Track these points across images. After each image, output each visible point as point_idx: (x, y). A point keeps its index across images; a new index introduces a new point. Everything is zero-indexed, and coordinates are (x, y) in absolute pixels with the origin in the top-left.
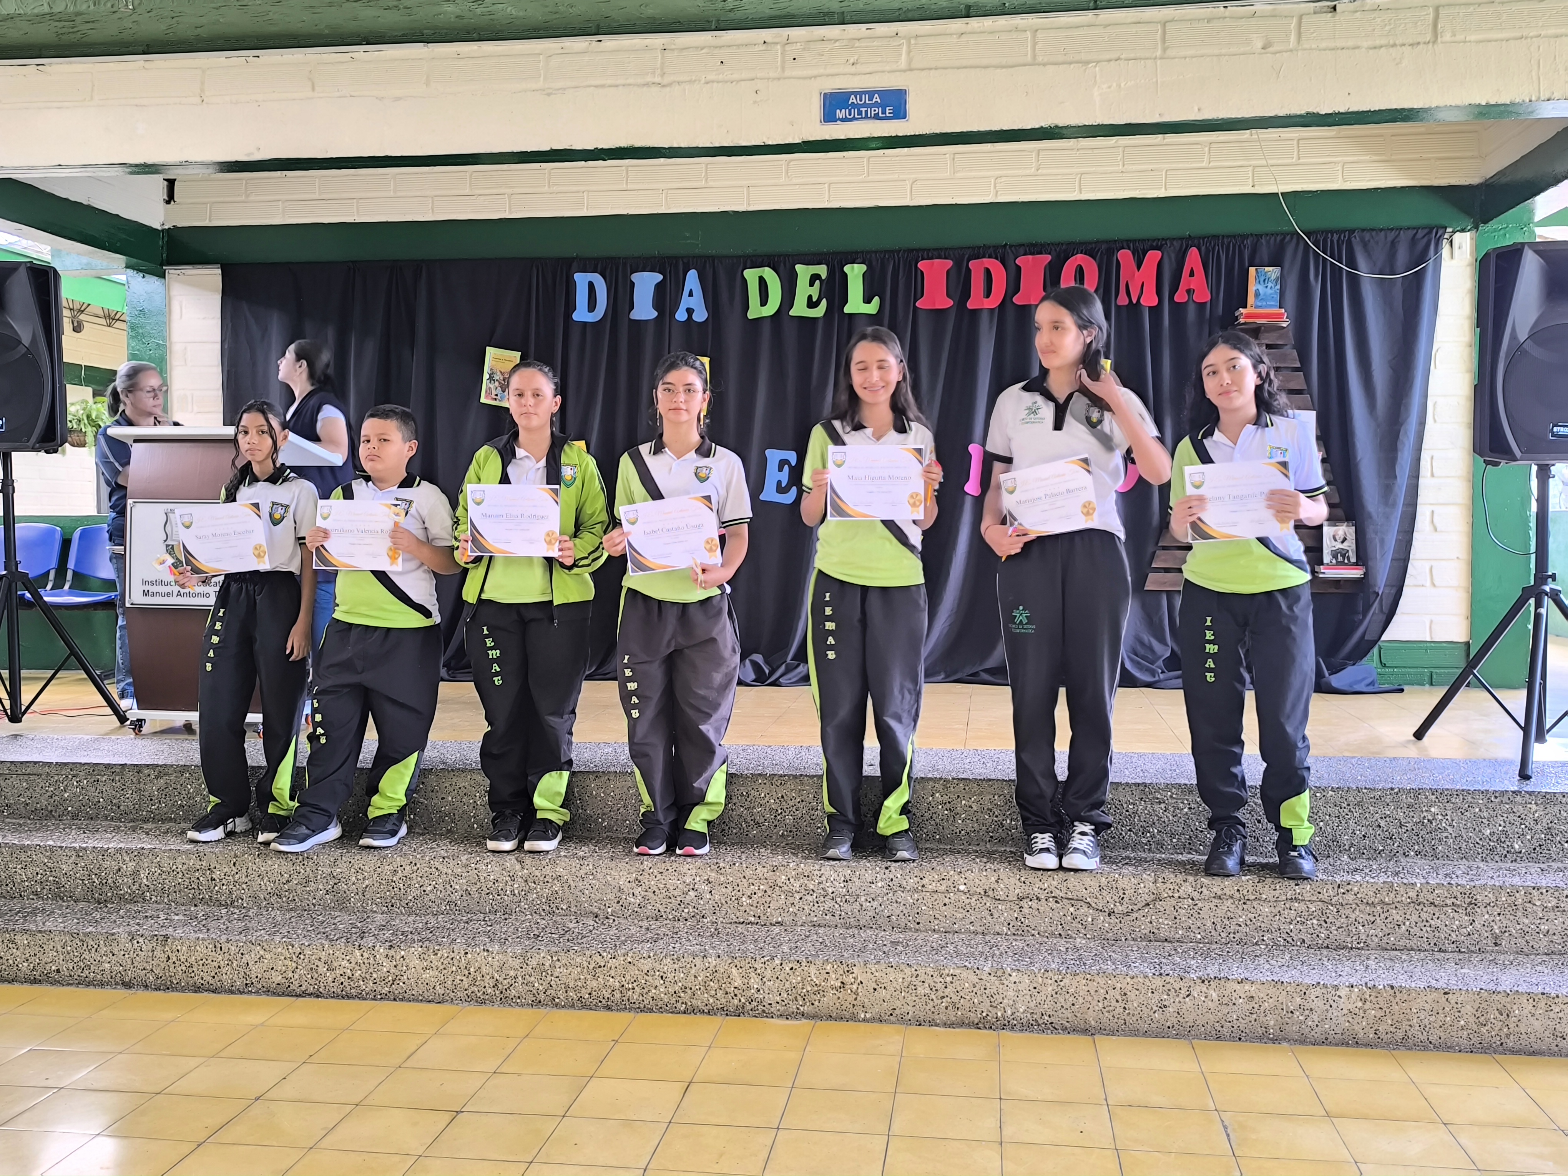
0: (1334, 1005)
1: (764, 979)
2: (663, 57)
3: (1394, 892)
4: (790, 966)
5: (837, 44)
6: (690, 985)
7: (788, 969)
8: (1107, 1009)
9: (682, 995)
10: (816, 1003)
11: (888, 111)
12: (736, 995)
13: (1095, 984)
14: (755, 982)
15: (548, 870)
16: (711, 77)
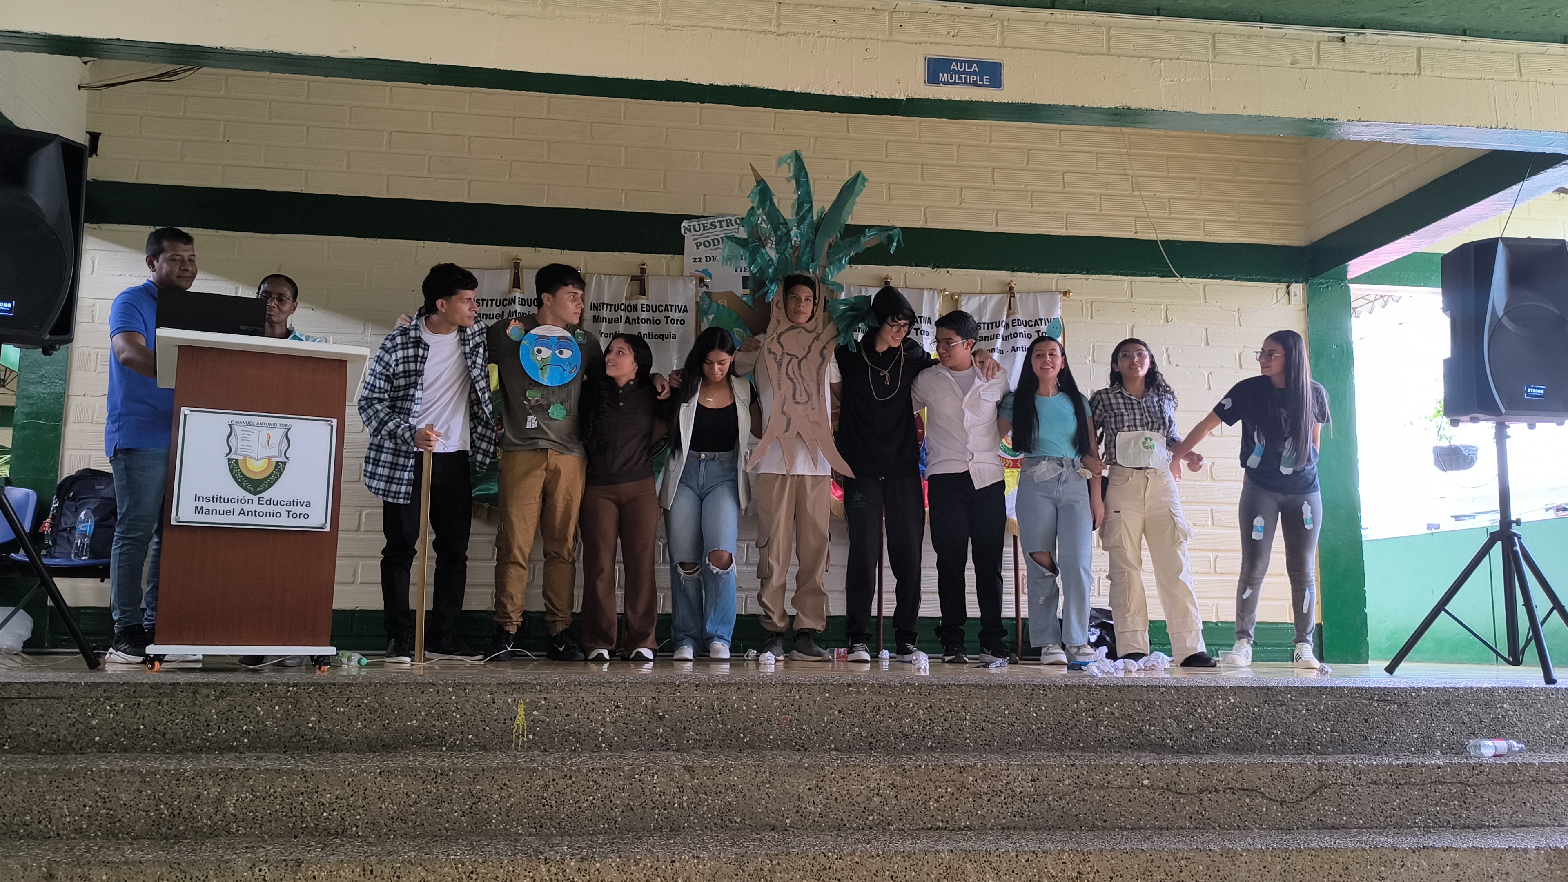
2: (779, 9)
5: (939, 17)
11: (985, 80)
16: (822, 32)
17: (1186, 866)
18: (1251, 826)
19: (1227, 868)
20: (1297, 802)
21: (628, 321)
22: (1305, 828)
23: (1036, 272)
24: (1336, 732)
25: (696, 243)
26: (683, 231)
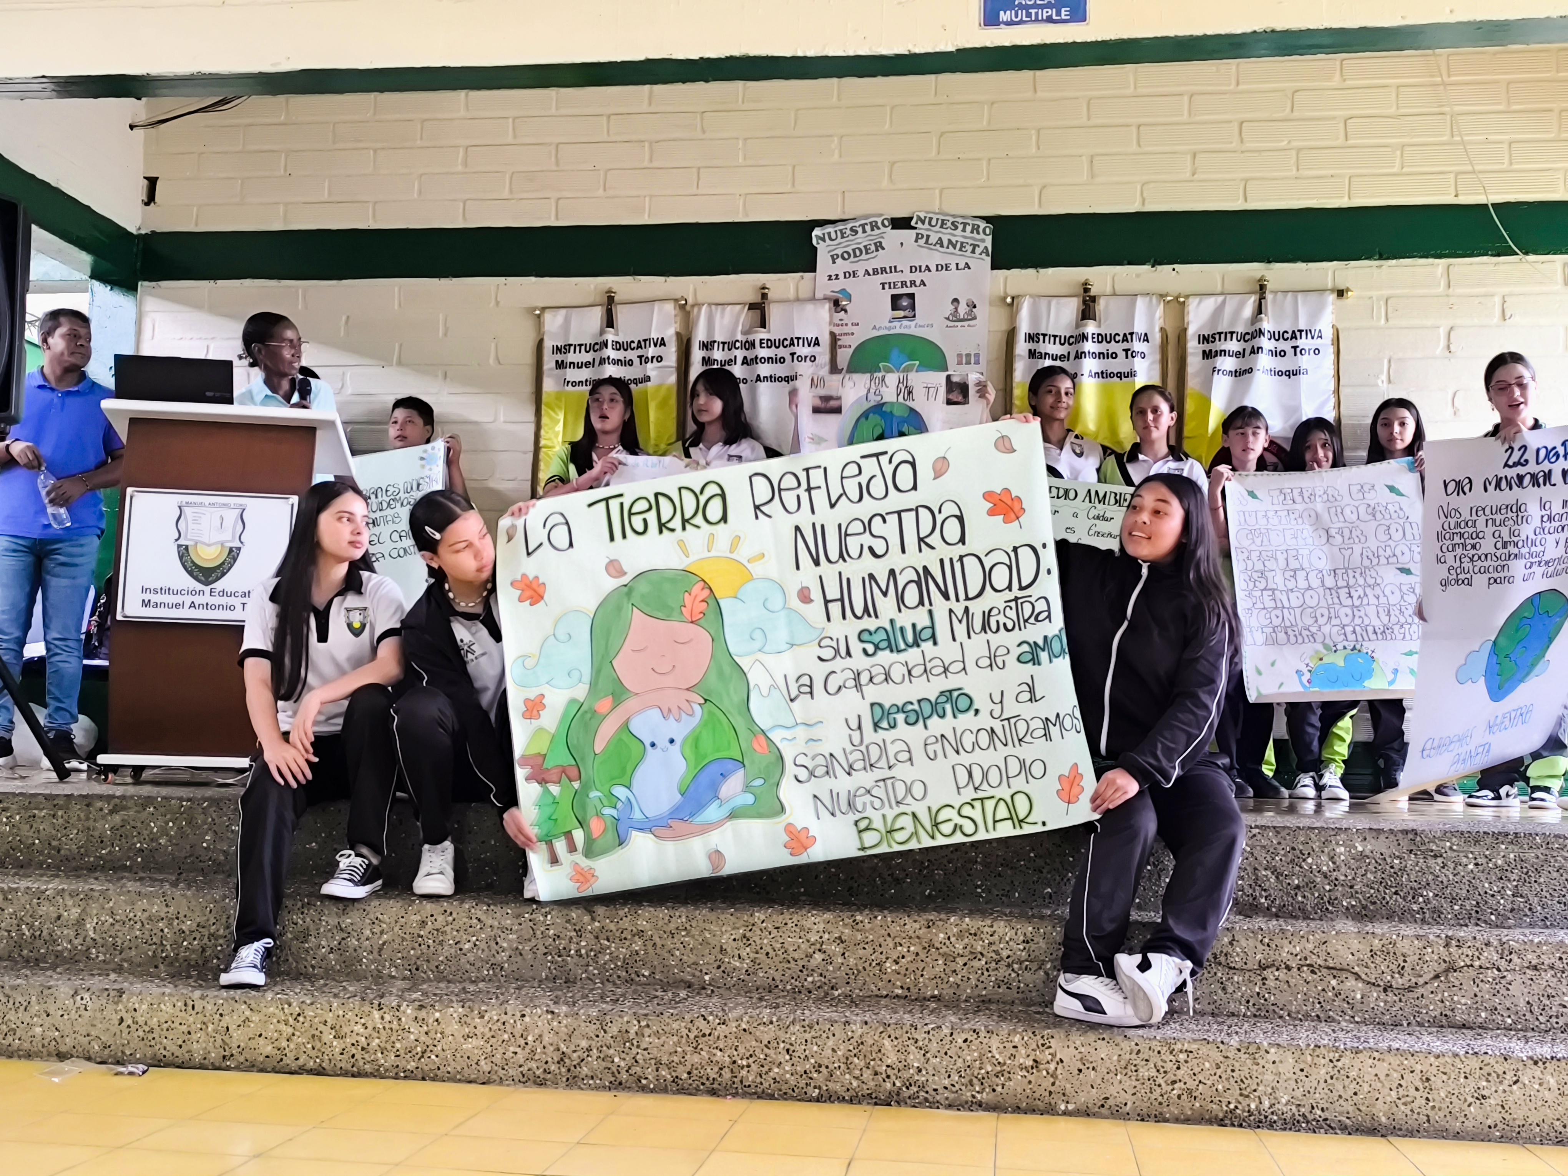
1: (928, 1055)
4: (964, 1036)
6: (826, 1062)
7: (960, 1041)
8: (1403, 1100)
9: (815, 1075)
10: (999, 1089)
11: (1063, 13)
12: (888, 1077)
13: (1385, 1064)
14: (915, 1059)
15: (626, 923)
17: (1186, 1062)
18: (1338, 1018)
19: (1246, 1068)
20: (1410, 989)
21: (745, 361)
22: (1420, 1024)
23: (1303, 261)
24: (1521, 896)
25: (832, 256)
26: (814, 242)
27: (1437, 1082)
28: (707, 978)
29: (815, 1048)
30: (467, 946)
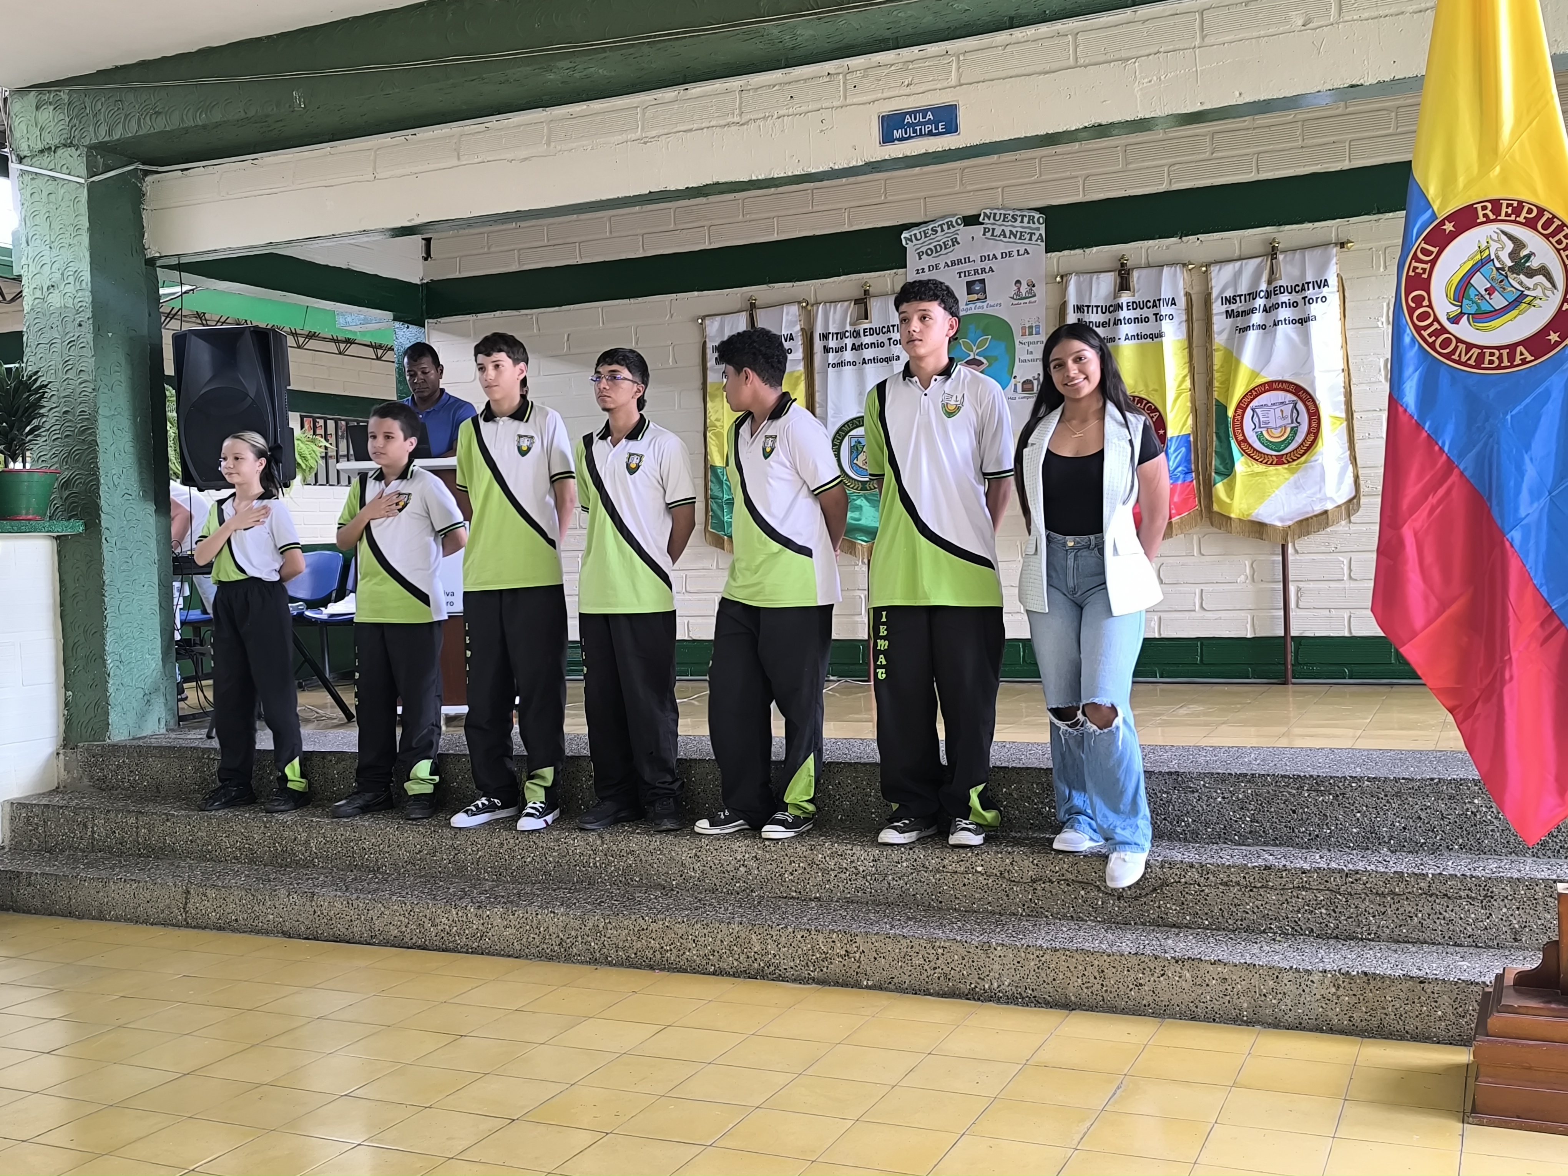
0: (1307, 990)
1: (780, 946)
2: (741, 98)
3: (1405, 883)
4: (802, 933)
5: (893, 68)
6: (717, 949)
7: (799, 937)
8: (1086, 985)
9: (711, 957)
10: (825, 969)
11: (940, 127)
12: (756, 960)
13: (1074, 960)
14: (772, 948)
15: (622, 845)
16: (781, 113)
20: (1136, 898)
21: (854, 348)
25: (919, 253)
26: (904, 243)
27: (1109, 973)
28: (674, 883)
29: (711, 939)
30: (529, 860)
